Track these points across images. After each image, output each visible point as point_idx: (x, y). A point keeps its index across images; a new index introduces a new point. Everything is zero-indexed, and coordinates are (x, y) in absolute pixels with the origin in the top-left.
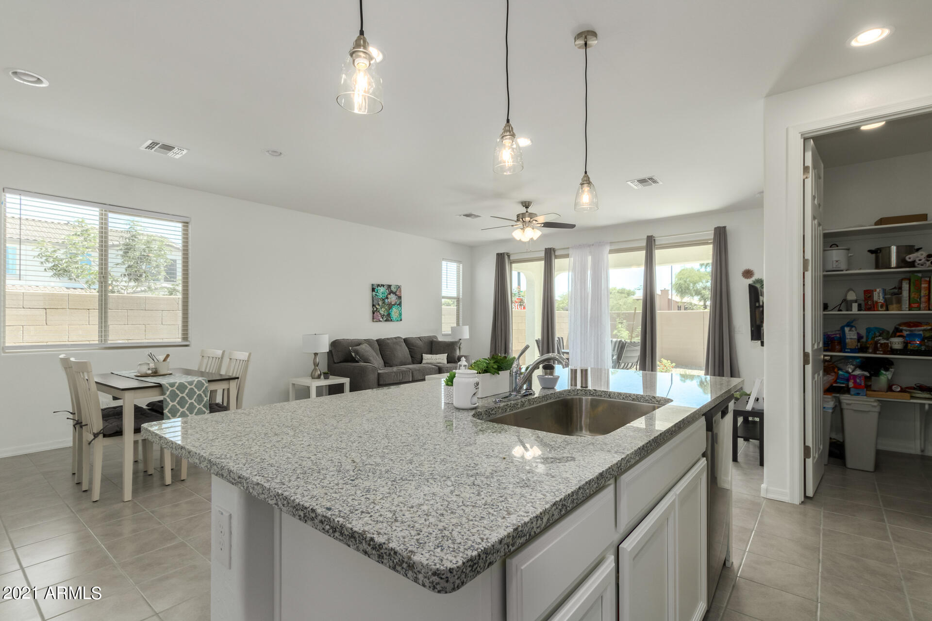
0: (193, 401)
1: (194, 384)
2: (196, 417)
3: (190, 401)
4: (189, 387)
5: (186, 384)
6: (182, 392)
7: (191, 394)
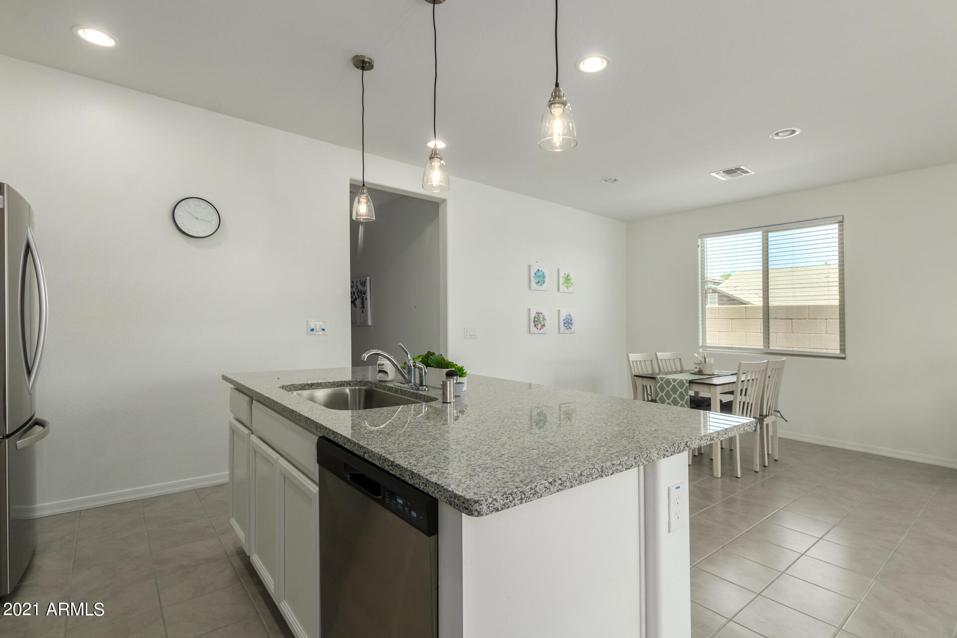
0: (676, 396)
1: (677, 382)
2: (680, 408)
3: (674, 396)
4: (673, 383)
5: (671, 380)
6: (668, 388)
7: (674, 390)
